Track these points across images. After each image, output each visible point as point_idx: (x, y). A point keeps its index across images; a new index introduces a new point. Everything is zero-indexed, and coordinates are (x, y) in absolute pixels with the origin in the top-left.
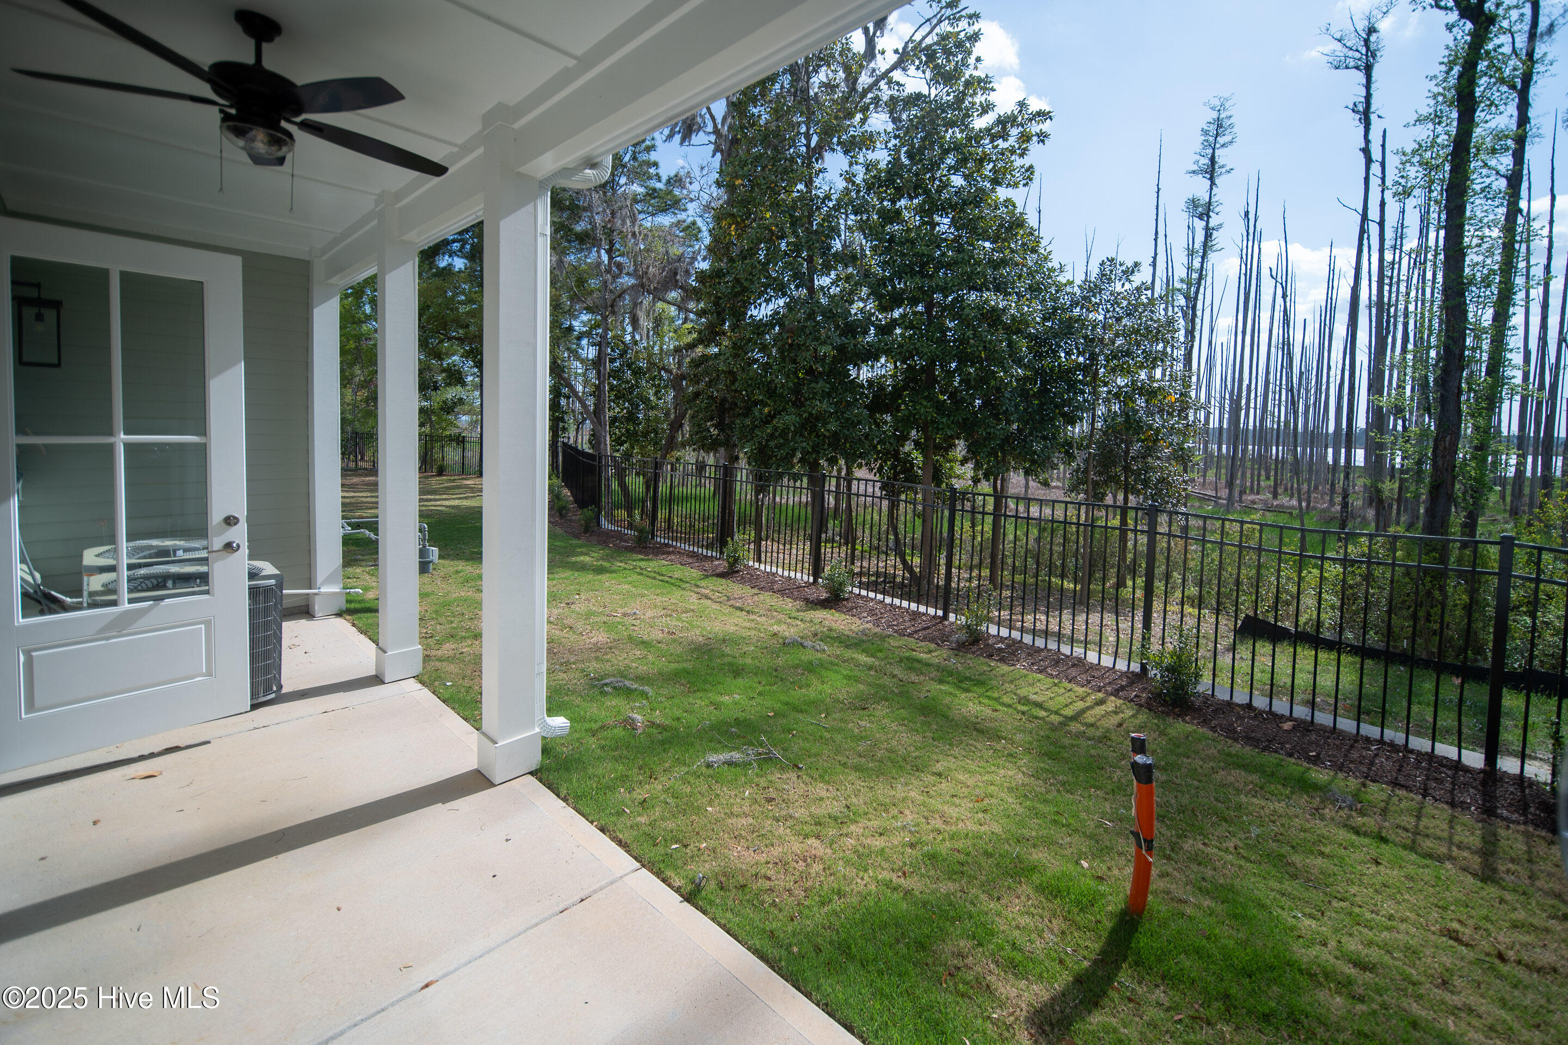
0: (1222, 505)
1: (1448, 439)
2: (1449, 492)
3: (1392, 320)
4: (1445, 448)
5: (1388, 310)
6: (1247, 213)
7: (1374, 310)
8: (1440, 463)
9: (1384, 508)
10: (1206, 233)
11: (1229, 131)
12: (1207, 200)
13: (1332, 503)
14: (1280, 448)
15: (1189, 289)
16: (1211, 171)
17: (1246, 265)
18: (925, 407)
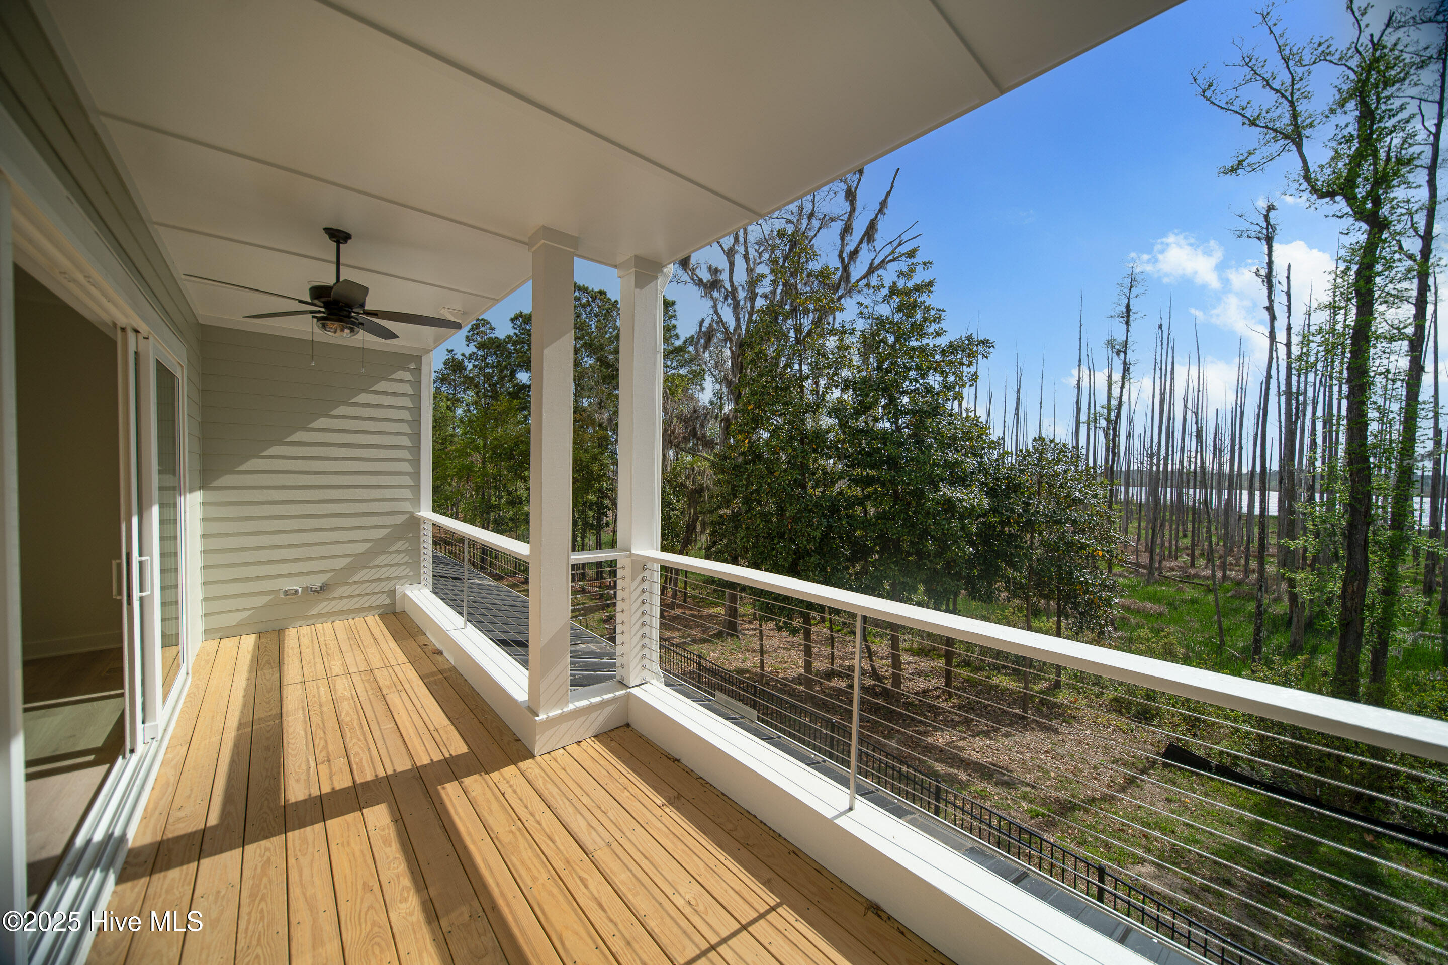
0: (1143, 575)
1: (1356, 584)
2: (1359, 631)
3: (1301, 407)
4: (1353, 591)
5: (1297, 399)
6: (1160, 326)
7: (1283, 398)
8: (1349, 604)
9: (1297, 606)
10: (1124, 368)
11: (1142, 284)
12: (1124, 339)
13: (1247, 572)
14: (1198, 490)
15: (1109, 413)
16: (1127, 315)
17: (1161, 369)
18: (894, 571)
